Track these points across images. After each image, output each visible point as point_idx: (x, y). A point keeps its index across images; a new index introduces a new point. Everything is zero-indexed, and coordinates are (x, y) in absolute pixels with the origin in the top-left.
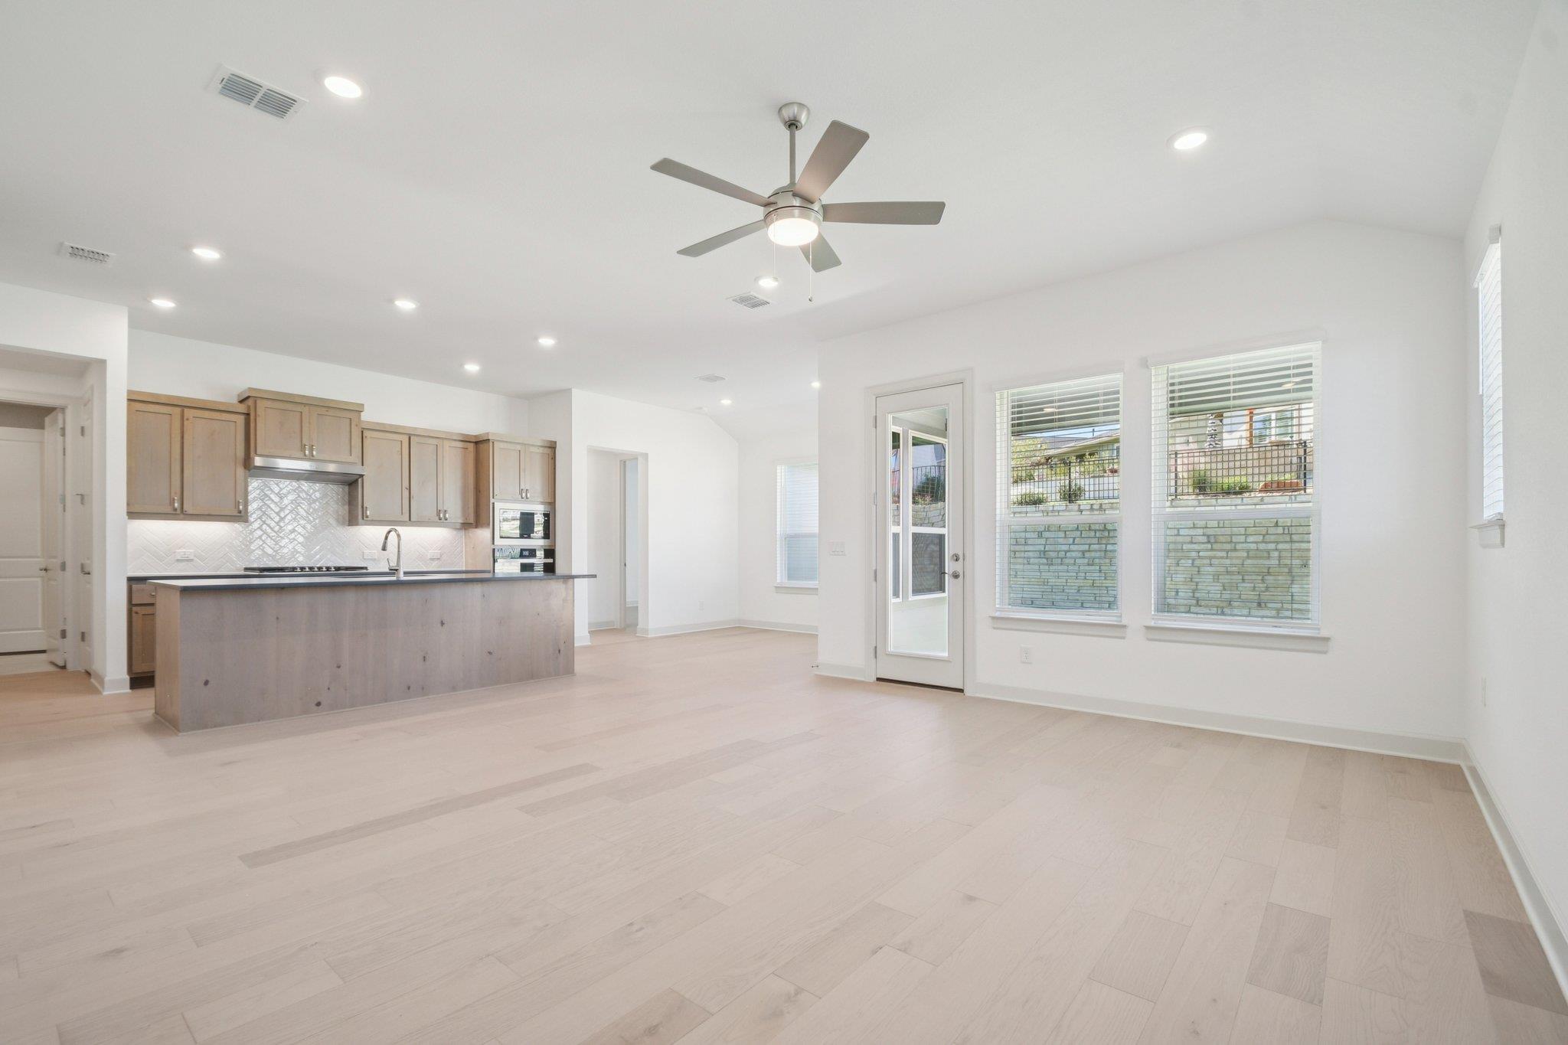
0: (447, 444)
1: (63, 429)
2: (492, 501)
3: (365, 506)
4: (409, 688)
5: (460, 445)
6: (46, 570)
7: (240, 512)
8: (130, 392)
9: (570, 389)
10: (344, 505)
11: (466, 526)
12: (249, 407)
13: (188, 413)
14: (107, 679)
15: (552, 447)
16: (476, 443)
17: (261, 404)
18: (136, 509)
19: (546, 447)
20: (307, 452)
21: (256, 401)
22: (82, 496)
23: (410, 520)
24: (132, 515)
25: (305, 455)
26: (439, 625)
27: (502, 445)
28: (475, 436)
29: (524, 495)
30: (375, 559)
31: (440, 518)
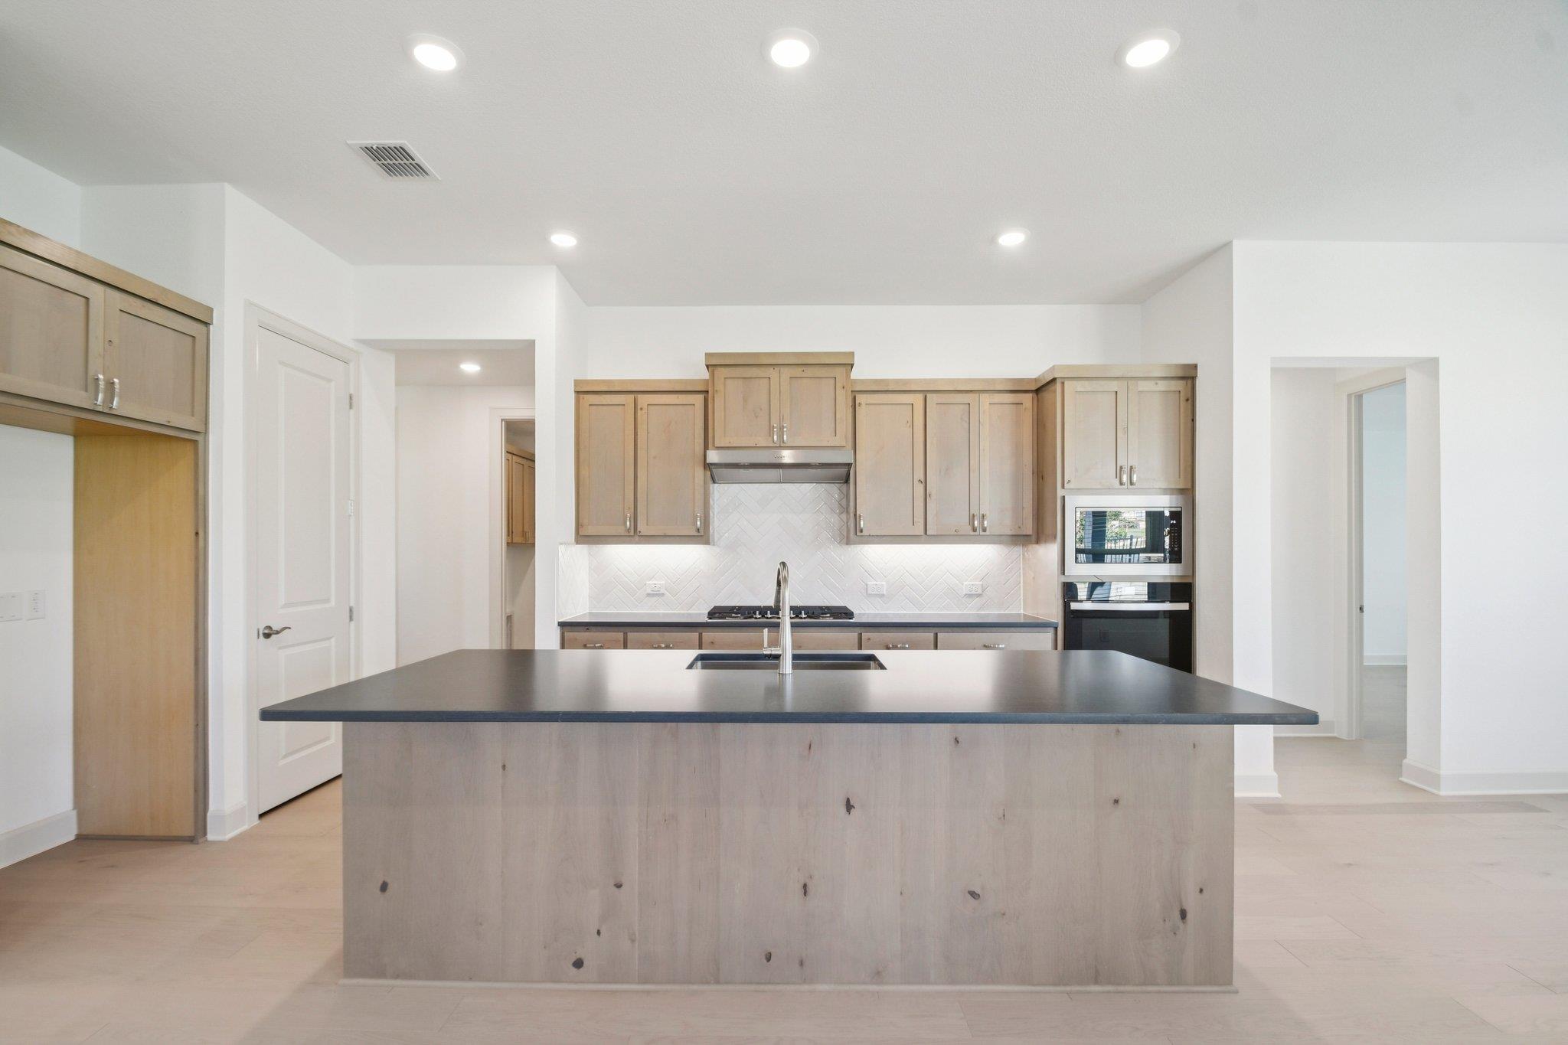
0: (986, 399)
2: (1060, 492)
3: (858, 513)
4: (769, 958)
5: (1009, 398)
7: (700, 530)
8: (577, 382)
9: (1229, 244)
10: (841, 513)
11: (1019, 539)
12: (706, 381)
13: (643, 400)
15: (1188, 376)
16: (1037, 391)
17: (719, 374)
19: (1173, 378)
20: (776, 440)
21: (715, 371)
23: (927, 534)
24: (583, 540)
25: (773, 442)
26: (843, 809)
27: (1080, 386)
28: (1032, 380)
29: (1125, 478)
30: (883, 595)
31: (974, 532)
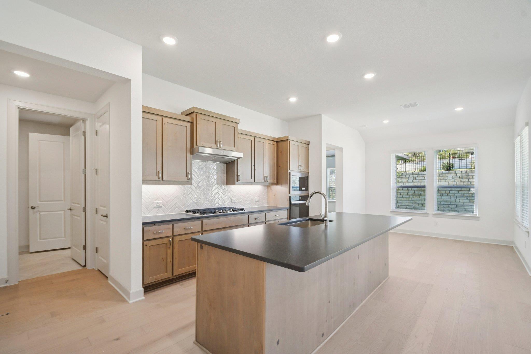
0: (267, 142)
1: (84, 133)
2: (289, 171)
3: (238, 174)
5: (272, 142)
6: (71, 210)
7: (189, 179)
9: (321, 114)
10: (224, 174)
11: (274, 183)
12: (193, 119)
14: (131, 292)
15: (308, 144)
16: (277, 142)
17: (199, 116)
18: (148, 178)
19: (306, 144)
20: (218, 146)
21: (196, 115)
22: (96, 170)
23: (254, 182)
24: (145, 181)
25: (217, 147)
27: (293, 143)
28: (277, 138)
29: (300, 168)
31: (265, 181)
